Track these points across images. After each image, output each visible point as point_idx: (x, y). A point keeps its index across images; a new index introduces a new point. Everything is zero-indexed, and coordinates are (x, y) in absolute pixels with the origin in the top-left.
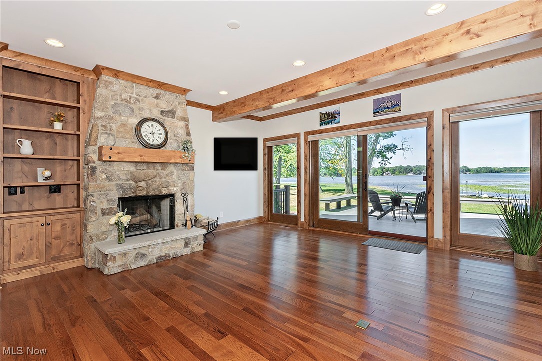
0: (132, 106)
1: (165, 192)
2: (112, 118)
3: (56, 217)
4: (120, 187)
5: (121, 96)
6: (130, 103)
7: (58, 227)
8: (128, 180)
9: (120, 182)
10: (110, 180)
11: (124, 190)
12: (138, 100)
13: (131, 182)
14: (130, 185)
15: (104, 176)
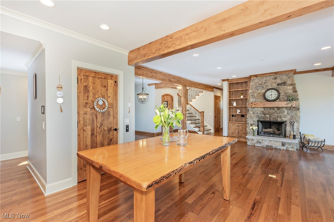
0: (263, 86)
1: (279, 120)
2: (255, 92)
3: (240, 124)
4: (258, 116)
5: (258, 83)
6: (262, 85)
7: (241, 128)
8: (261, 114)
10: (254, 114)
11: (259, 118)
12: (265, 83)
13: (262, 115)
14: (262, 116)
15: (252, 112)
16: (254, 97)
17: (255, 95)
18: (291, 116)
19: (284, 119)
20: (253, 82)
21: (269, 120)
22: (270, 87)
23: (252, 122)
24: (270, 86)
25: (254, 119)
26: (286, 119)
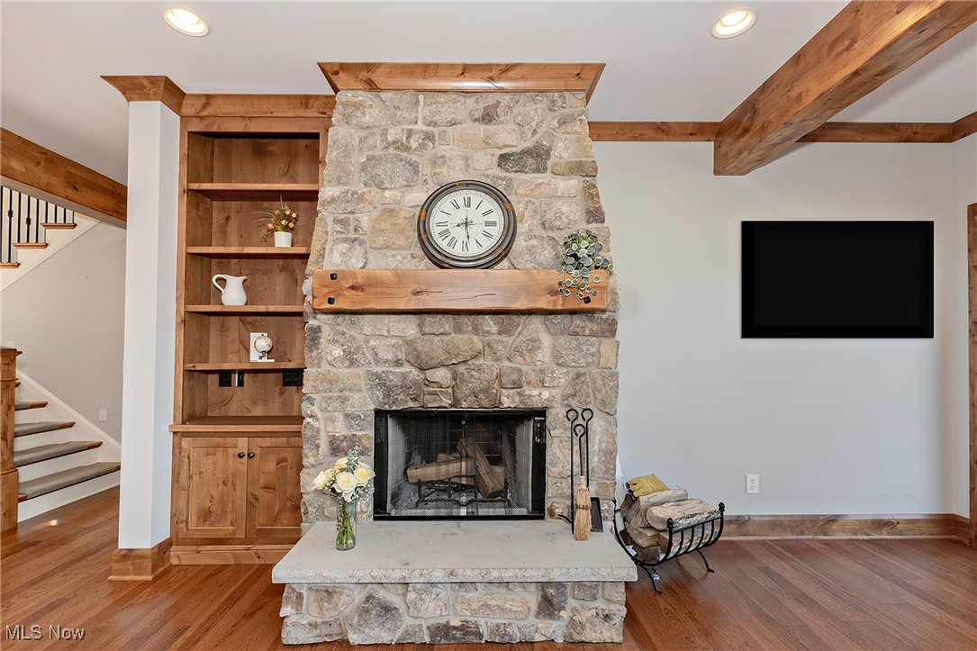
0: (414, 158)
1: (509, 401)
2: (361, 198)
3: (267, 442)
4: (379, 381)
5: (385, 133)
6: (407, 149)
7: (271, 466)
8: (398, 363)
9: (379, 369)
10: (353, 363)
11: (388, 392)
13: (406, 368)
14: (404, 376)
15: (338, 352)
16: (352, 235)
17: (365, 220)
18: (573, 372)
19: (535, 392)
20: (347, 119)
21: (446, 401)
22: (458, 175)
23: (340, 428)
24: (460, 163)
25: (356, 398)
26: (546, 394)
